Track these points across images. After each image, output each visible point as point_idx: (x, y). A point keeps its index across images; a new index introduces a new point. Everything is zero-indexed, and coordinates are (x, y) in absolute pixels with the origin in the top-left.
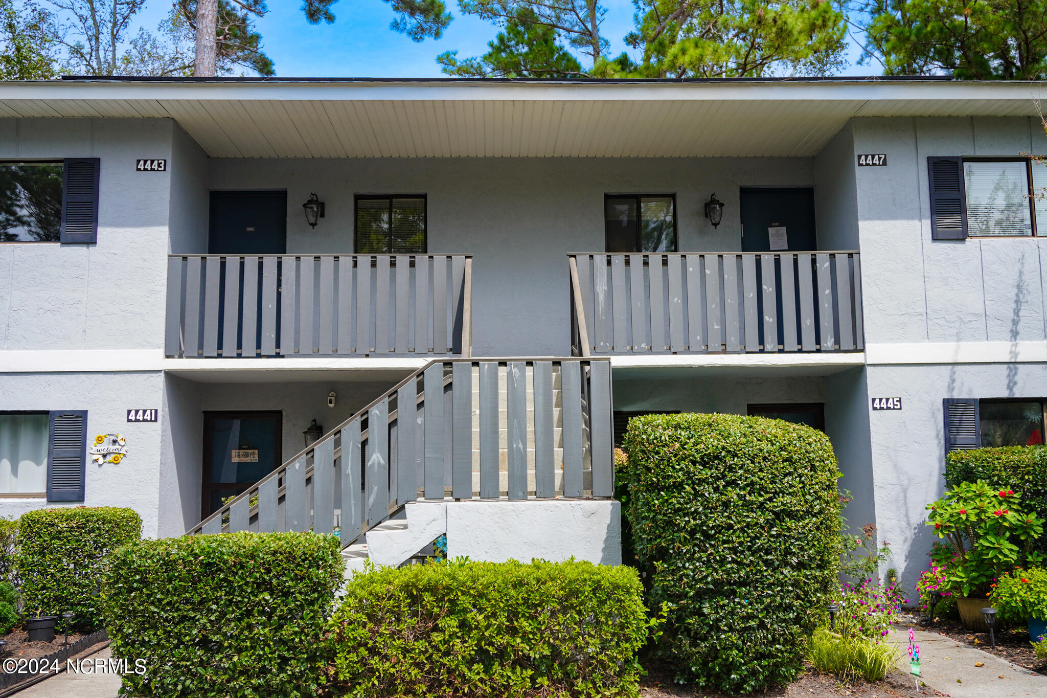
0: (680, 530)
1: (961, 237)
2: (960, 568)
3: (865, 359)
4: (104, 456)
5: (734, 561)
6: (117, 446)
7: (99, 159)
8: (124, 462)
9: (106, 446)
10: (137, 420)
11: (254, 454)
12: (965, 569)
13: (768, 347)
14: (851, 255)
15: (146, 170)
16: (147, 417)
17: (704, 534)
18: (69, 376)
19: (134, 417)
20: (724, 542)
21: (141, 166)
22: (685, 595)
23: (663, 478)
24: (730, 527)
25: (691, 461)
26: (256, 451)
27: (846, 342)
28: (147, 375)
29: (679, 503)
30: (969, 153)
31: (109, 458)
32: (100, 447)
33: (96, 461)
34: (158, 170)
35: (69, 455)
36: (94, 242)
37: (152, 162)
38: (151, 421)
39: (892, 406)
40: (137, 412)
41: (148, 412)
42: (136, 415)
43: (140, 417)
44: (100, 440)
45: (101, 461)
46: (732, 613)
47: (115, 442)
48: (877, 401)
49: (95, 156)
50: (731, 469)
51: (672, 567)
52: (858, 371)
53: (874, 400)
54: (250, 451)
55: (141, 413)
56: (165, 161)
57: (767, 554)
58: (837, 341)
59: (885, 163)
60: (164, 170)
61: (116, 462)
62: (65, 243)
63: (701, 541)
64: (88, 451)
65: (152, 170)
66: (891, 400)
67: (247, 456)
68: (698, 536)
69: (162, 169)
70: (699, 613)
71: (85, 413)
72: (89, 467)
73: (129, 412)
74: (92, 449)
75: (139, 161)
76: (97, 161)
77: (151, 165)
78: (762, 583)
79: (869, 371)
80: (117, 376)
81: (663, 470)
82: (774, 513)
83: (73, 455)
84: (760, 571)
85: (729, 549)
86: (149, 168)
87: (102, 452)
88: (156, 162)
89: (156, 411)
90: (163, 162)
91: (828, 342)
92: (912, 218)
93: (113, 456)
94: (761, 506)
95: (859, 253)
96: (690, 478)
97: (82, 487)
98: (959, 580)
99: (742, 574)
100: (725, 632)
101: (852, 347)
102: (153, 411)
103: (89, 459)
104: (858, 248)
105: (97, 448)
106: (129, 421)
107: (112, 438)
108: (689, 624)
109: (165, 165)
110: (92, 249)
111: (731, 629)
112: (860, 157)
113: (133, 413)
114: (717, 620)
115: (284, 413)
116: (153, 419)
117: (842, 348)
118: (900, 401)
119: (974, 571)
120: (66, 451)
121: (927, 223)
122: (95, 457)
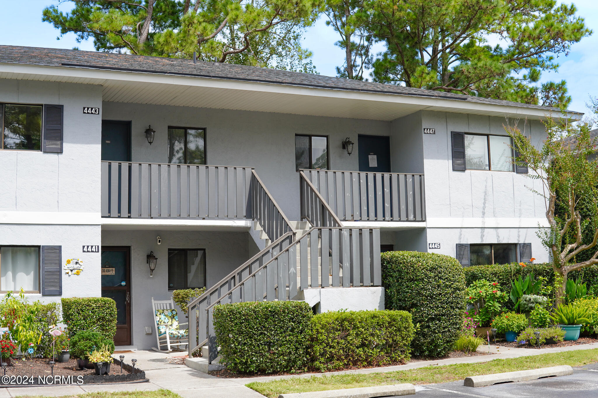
0: (423, 295)
1: (463, 170)
2: (478, 315)
3: (426, 225)
4: (72, 271)
5: (441, 307)
6: (78, 265)
7: (63, 106)
8: (81, 274)
9: (72, 265)
10: (88, 251)
11: (113, 270)
12: (480, 316)
13: (387, 218)
14: (420, 176)
15: (88, 113)
16: (94, 249)
17: (431, 297)
18: (50, 226)
19: (86, 249)
20: (438, 300)
21: (86, 111)
22: (423, 321)
23: (416, 276)
24: (440, 294)
25: (426, 270)
26: (114, 269)
27: (418, 217)
28: (93, 227)
29: (422, 285)
30: (467, 131)
31: (74, 272)
32: (69, 266)
33: (68, 273)
34: (95, 114)
35: (53, 270)
36: (61, 152)
37: (92, 109)
38: (96, 252)
39: (436, 247)
40: (88, 247)
41: (94, 247)
42: (87, 249)
43: (90, 249)
44: (69, 262)
45: (70, 273)
46: (440, 327)
47: (77, 263)
48: (431, 244)
49: (61, 103)
50: (440, 273)
51: (419, 310)
52: (423, 230)
53: (429, 244)
54: (110, 269)
55: (90, 247)
56: (99, 109)
57: (451, 304)
58: (415, 216)
59: (434, 133)
60: (98, 114)
61: (78, 274)
62: (45, 152)
63: (430, 300)
64: (63, 268)
65: (92, 113)
66: (436, 244)
67: (109, 271)
68: (429, 298)
69: (97, 113)
70: (429, 327)
71: (60, 247)
72: (64, 277)
73: (84, 247)
74: (65, 266)
75: (84, 108)
76: (62, 106)
77: (91, 111)
78: (450, 315)
79: (428, 231)
80: (76, 227)
81: (416, 274)
82: (454, 289)
83: (55, 270)
84: (449, 310)
85: (440, 302)
86: (90, 112)
87: (70, 269)
88: (94, 109)
89: (98, 246)
90: (98, 109)
91: (411, 217)
92: (445, 159)
93: (76, 271)
94: (450, 286)
95: (424, 175)
96: (427, 276)
97: (61, 287)
98: (478, 320)
99: (444, 311)
100: (437, 333)
101: (421, 220)
102: (97, 247)
103: (63, 272)
104: (424, 173)
105: (67, 266)
106: (84, 251)
107: (75, 261)
108: (424, 331)
109: (99, 111)
110: (60, 155)
111: (439, 332)
112: (424, 129)
113: (86, 247)
114: (434, 329)
115: (132, 248)
116: (97, 251)
117: (417, 220)
118: (439, 245)
119: (483, 316)
120: (52, 268)
121: (451, 161)
122: (67, 271)
